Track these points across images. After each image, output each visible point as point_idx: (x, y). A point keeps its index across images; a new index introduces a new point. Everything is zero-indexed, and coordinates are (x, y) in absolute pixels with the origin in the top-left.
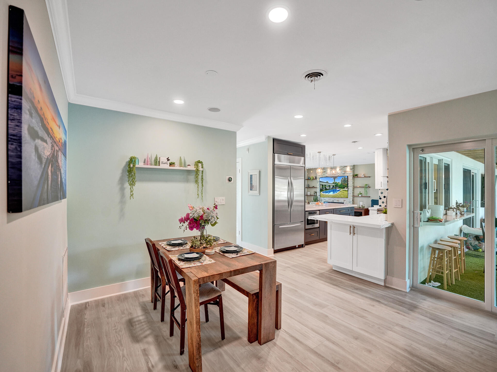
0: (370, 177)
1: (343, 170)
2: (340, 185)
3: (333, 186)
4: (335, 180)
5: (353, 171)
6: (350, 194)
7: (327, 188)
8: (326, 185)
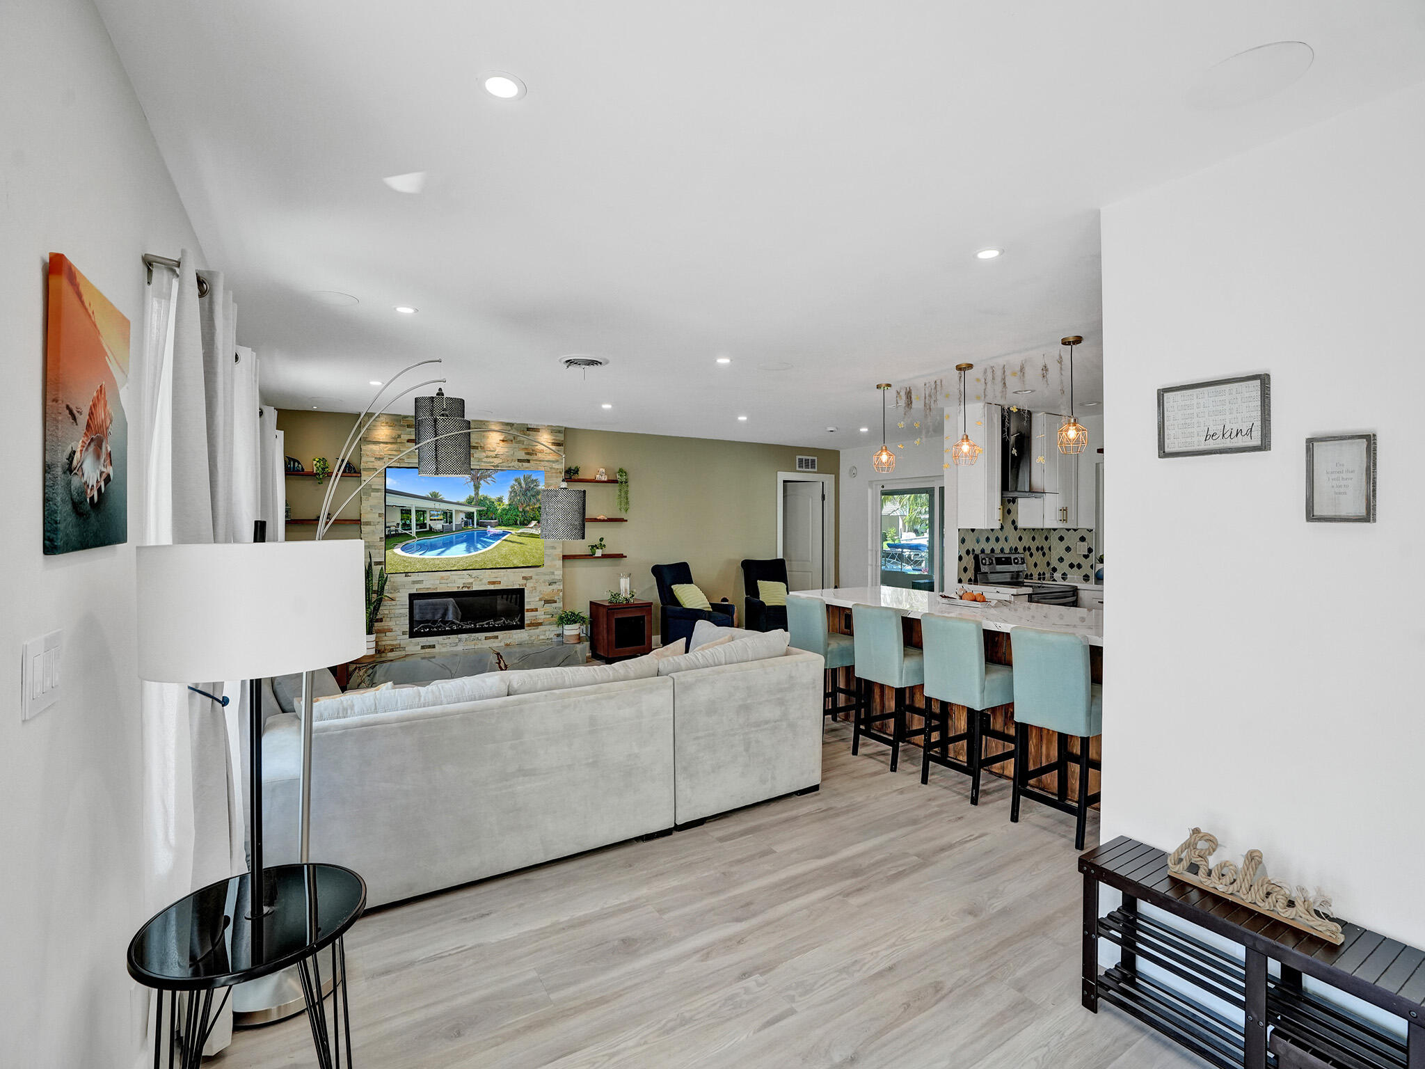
1: (519, 442)
2: (504, 510)
3: (470, 516)
4: (477, 488)
7: (431, 528)
8: (424, 512)
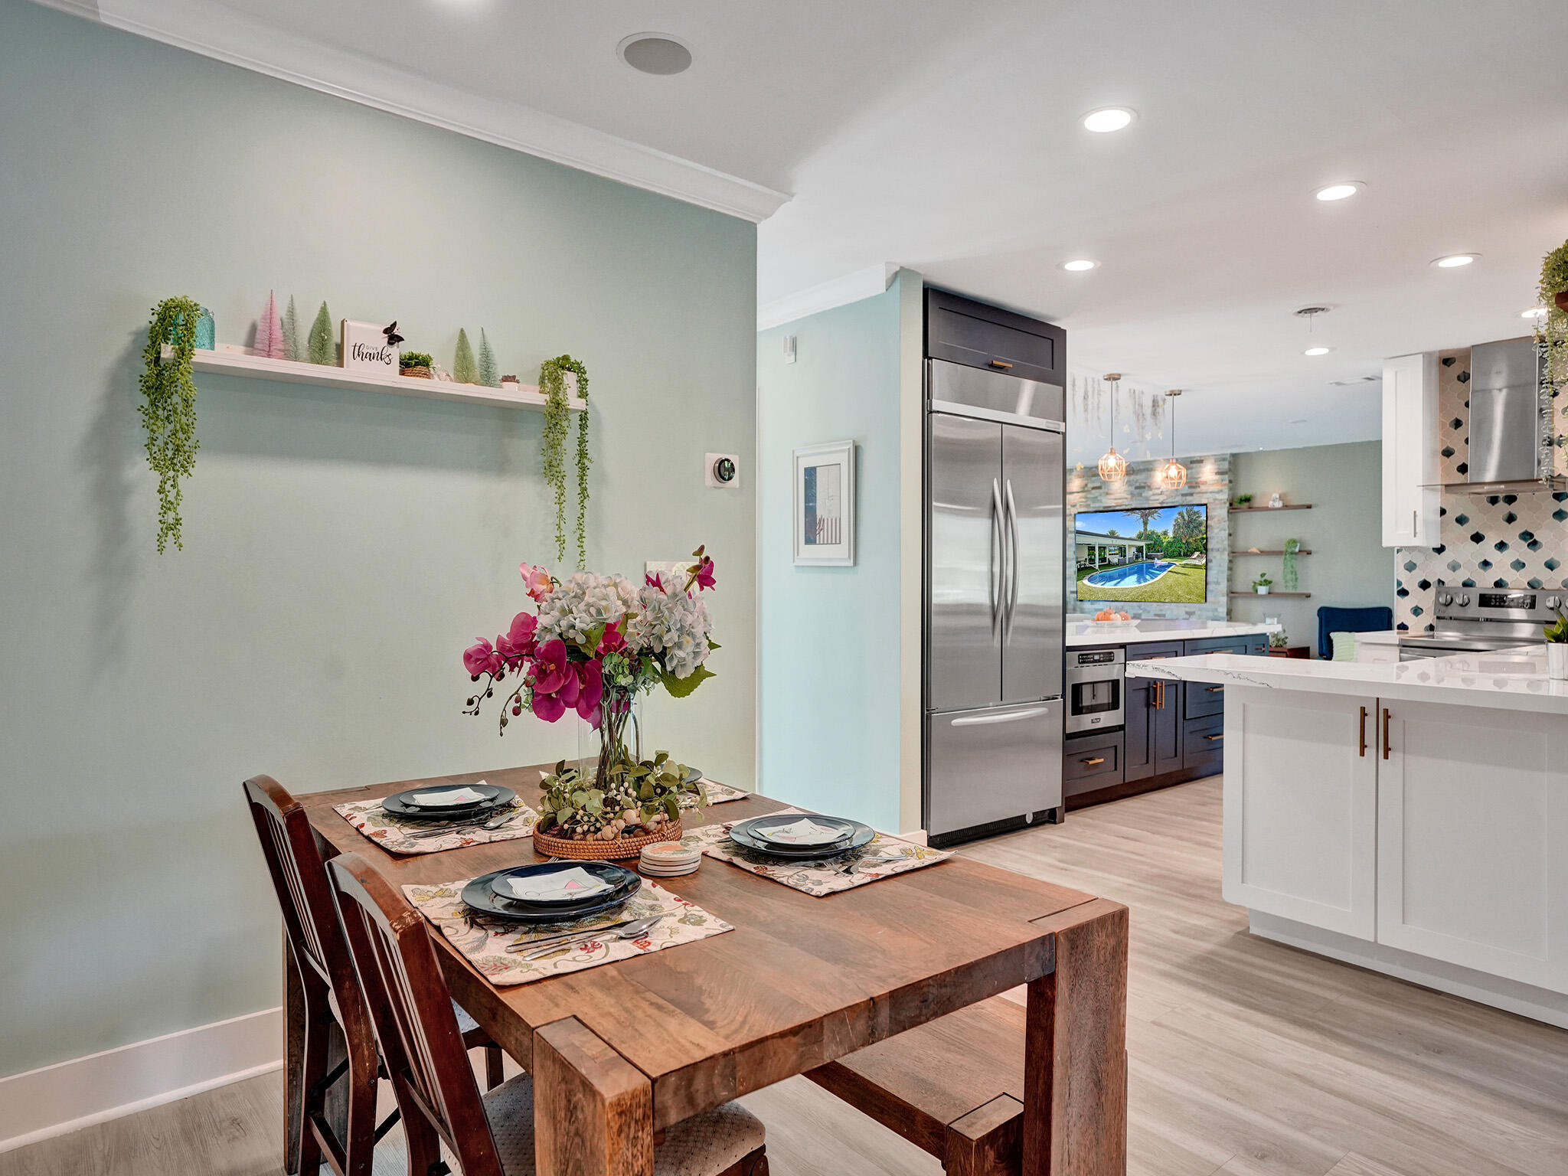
0: (1309, 507)
2: (1169, 542)
3: (1140, 549)
4: (1145, 524)
5: (1230, 482)
6: (1218, 583)
7: (1109, 562)
8: (1105, 548)
